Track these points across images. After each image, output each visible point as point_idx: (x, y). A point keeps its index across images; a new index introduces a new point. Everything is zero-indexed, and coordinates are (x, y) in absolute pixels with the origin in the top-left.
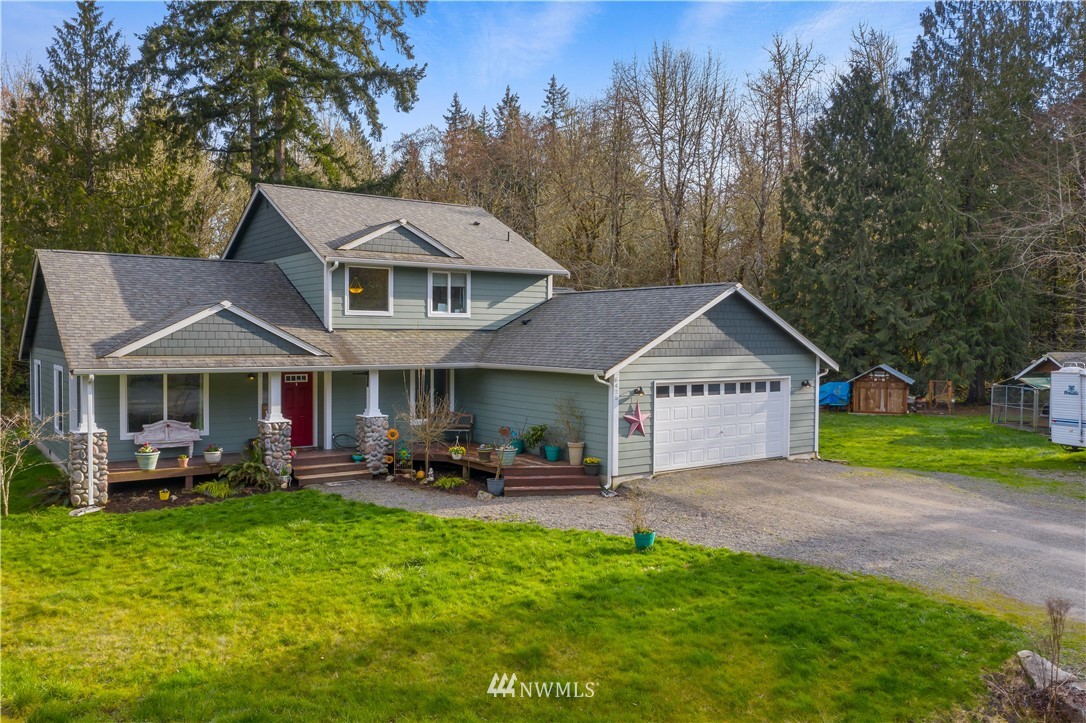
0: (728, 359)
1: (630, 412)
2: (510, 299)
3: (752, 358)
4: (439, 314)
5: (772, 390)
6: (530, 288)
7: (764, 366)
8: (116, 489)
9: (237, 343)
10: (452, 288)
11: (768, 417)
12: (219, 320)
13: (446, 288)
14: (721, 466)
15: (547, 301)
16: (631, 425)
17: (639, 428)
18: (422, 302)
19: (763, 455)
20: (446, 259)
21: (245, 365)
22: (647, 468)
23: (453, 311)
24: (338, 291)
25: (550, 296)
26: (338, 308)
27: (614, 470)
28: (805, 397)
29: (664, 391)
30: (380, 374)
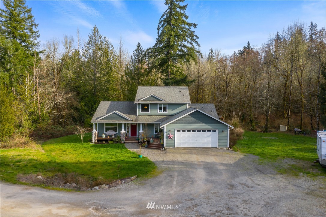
0: (197, 125)
1: (169, 134)
2: (177, 109)
3: (205, 125)
4: (161, 112)
5: (208, 132)
6: (183, 106)
7: (209, 126)
8: (98, 141)
9: (117, 118)
10: (163, 107)
11: (211, 138)
12: (114, 114)
13: (162, 107)
14: (195, 148)
15: (187, 109)
16: (168, 137)
17: (170, 138)
18: (157, 110)
19: (210, 147)
20: (161, 101)
21: (117, 122)
22: (173, 146)
23: (164, 111)
24: (139, 108)
25: (188, 108)
26: (139, 111)
27: (165, 146)
28: (224, 134)
29: (179, 131)
30: (143, 124)
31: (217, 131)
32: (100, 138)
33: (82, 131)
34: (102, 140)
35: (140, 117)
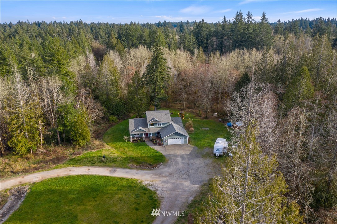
0: (176, 137)
2: (166, 124)
3: (179, 136)
4: (159, 126)
9: (141, 131)
10: (160, 124)
11: (181, 141)
12: (139, 129)
14: (175, 144)
16: (165, 142)
18: (157, 126)
19: (181, 144)
20: (159, 122)
21: (141, 133)
22: (168, 145)
24: (149, 125)
26: (149, 127)
27: (164, 144)
28: (186, 139)
29: (169, 139)
30: (152, 133)
31: (183, 138)
32: (133, 140)
33: (126, 138)
34: (135, 140)
35: (150, 129)
